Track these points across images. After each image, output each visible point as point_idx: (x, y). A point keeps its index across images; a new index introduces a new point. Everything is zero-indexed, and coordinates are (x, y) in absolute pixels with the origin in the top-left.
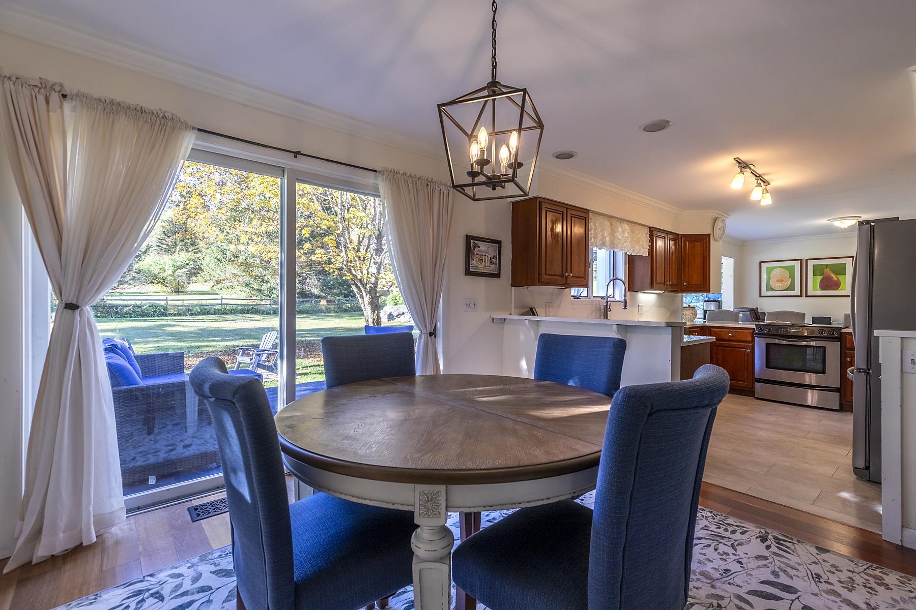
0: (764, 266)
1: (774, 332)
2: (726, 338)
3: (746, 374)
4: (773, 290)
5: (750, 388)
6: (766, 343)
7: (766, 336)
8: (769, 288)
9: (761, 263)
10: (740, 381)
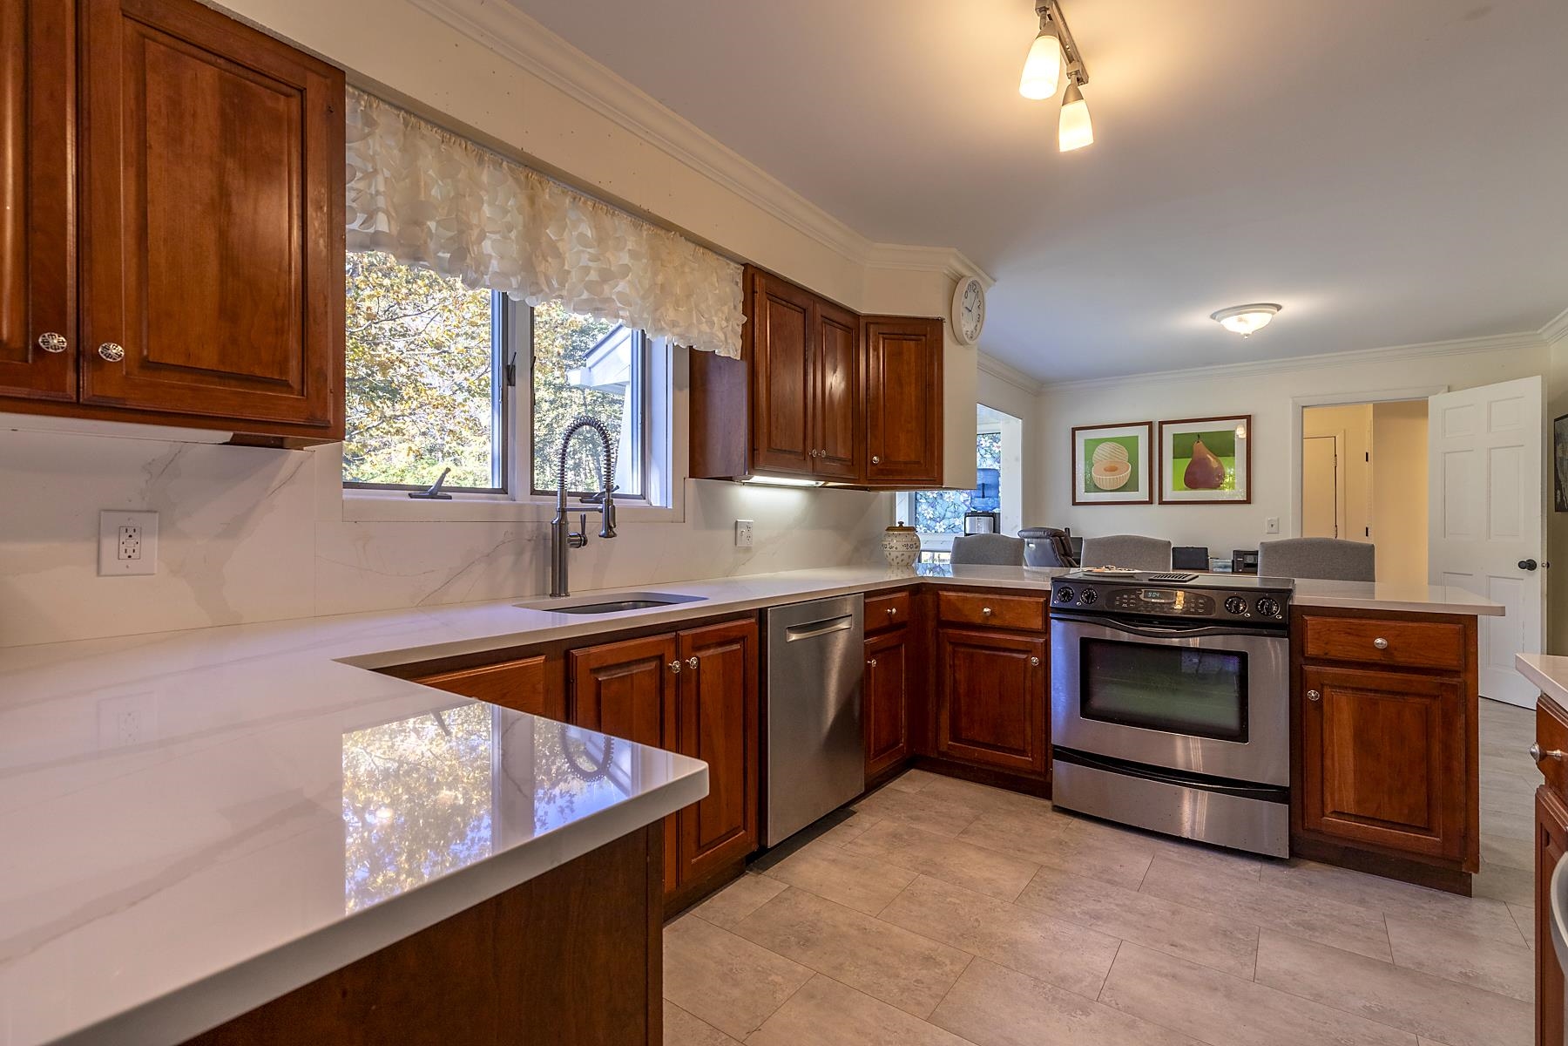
0: (1081, 437)
1: (1101, 604)
2: (978, 620)
3: (1028, 729)
4: (1098, 489)
5: (1039, 774)
6: (1082, 639)
7: (1080, 618)
8: (1092, 487)
9: (1074, 430)
10: (1017, 752)
